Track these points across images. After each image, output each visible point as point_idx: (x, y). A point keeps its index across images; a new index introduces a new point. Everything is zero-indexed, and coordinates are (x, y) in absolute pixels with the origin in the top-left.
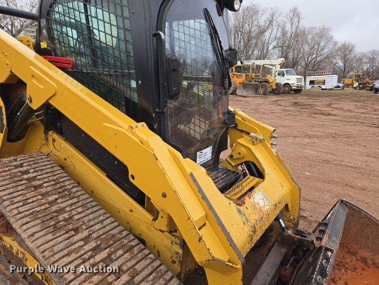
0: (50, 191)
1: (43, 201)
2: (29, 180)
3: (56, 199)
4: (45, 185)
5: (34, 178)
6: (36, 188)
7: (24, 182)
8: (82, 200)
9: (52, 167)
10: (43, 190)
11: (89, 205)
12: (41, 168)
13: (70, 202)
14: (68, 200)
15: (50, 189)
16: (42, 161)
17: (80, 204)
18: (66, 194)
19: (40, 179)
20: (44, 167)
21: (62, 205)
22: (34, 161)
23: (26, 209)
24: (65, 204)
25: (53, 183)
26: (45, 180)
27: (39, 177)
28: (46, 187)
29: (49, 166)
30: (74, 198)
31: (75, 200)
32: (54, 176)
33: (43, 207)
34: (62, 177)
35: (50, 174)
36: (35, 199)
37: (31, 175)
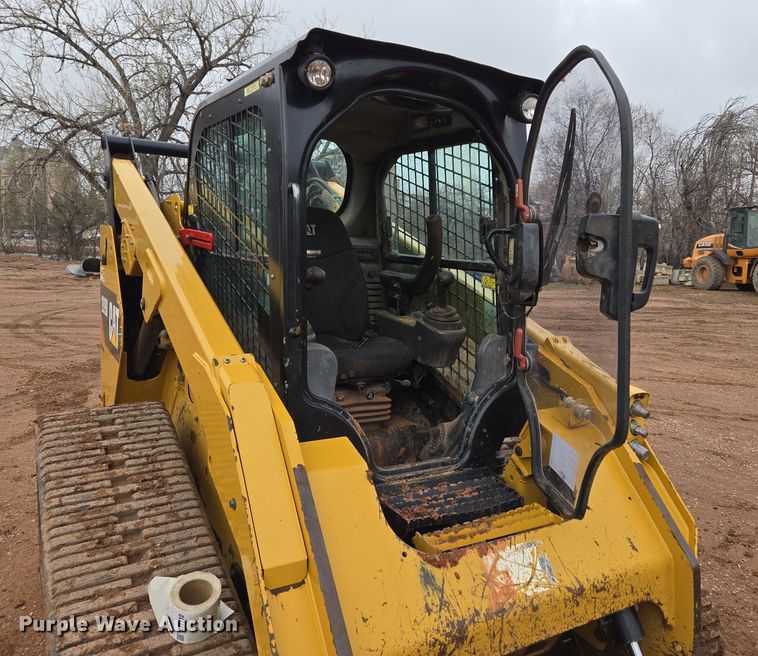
0: (131, 475)
1: (110, 491)
2: (108, 450)
3: (133, 492)
4: (128, 462)
5: (118, 448)
6: (112, 465)
7: (98, 451)
8: (176, 502)
9: (158, 432)
10: (119, 472)
11: (182, 514)
12: (140, 431)
13: (154, 501)
14: (150, 497)
15: (132, 470)
16: (149, 418)
17: (167, 508)
18: (154, 486)
19: (128, 450)
20: (146, 430)
21: (134, 505)
22: (135, 416)
23: (74, 500)
24: (142, 504)
25: (144, 460)
26: (132, 454)
27: (125, 447)
28: (129, 466)
29: (155, 429)
30: (164, 494)
31: (164, 499)
32: (154, 448)
33: (103, 502)
34: (166, 453)
35: (148, 444)
36: (98, 485)
37: (115, 441)
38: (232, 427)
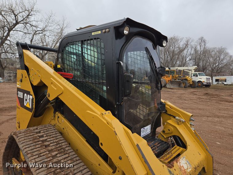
0: (54, 149)
1: (49, 155)
2: (43, 141)
3: (57, 154)
4: (51, 145)
5: (46, 140)
6: (46, 146)
7: (40, 142)
8: (71, 156)
9: (56, 134)
10: (50, 148)
11: (74, 159)
12: (50, 134)
13: (64, 156)
14: (63, 155)
15: (53, 147)
16: (51, 130)
17: (69, 158)
18: (62, 151)
19: (49, 141)
20: (52, 134)
21: (59, 159)
22: (46, 129)
23: (39, 160)
24: (61, 158)
25: (55, 143)
26: (51, 142)
27: (48, 140)
28: (52, 146)
29: (54, 133)
30: (66, 154)
31: (67, 155)
32: (57, 139)
33: (49, 159)
34: (61, 140)
35: (54, 138)
36: (45, 153)
37: (44, 138)
38: (116, 134)
